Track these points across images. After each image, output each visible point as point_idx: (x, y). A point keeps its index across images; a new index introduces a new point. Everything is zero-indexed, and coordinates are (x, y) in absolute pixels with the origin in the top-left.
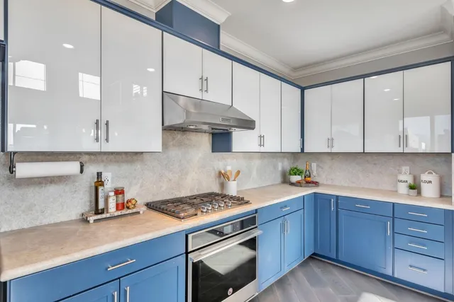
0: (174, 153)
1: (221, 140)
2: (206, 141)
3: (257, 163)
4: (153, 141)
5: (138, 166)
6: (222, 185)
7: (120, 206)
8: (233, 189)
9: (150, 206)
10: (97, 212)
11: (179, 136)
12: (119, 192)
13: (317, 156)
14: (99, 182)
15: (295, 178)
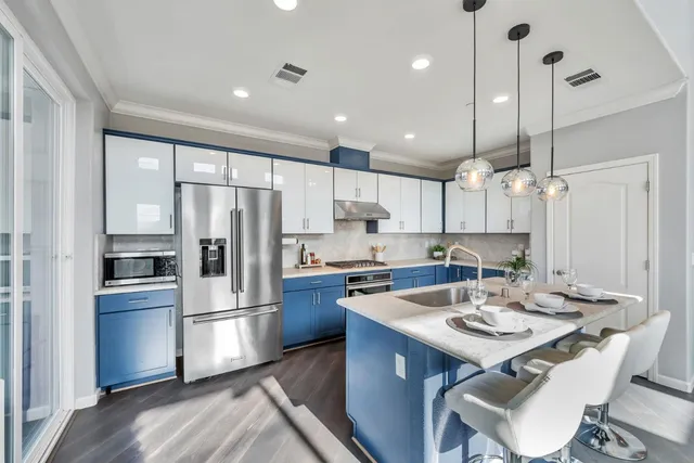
0: (342, 233)
1: (372, 226)
2: (362, 226)
3: (403, 241)
4: (327, 227)
5: (320, 241)
6: (374, 256)
7: (313, 262)
8: (380, 258)
9: (328, 264)
10: (303, 263)
11: (344, 224)
12: (312, 255)
13: (457, 236)
14: (303, 249)
15: (436, 254)
